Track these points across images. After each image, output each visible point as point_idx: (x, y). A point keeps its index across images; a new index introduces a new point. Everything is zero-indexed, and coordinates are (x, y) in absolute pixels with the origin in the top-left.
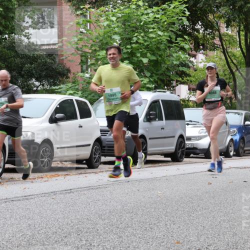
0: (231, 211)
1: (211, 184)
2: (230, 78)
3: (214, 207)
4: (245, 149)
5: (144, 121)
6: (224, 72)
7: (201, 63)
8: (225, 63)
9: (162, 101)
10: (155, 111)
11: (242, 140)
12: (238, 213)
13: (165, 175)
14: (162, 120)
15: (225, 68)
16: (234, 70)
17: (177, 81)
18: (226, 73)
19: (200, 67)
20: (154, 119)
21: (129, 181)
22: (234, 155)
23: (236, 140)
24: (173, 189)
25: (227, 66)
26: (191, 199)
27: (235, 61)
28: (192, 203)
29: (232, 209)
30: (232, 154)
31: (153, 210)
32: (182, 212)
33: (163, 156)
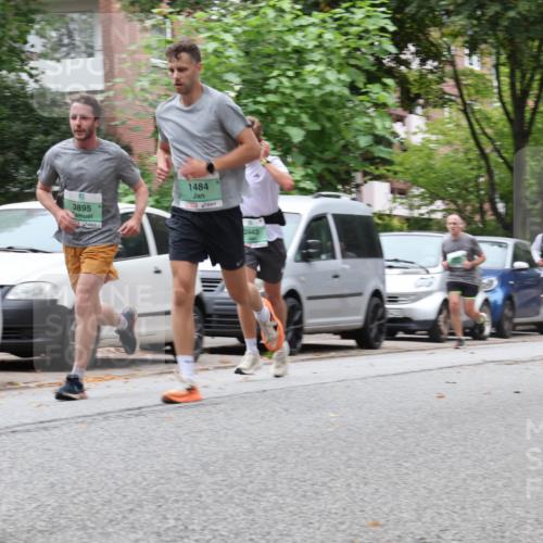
0: (488, 457)
1: (443, 397)
2: (480, 168)
4: (517, 320)
5: (296, 260)
6: (466, 154)
7: (415, 133)
9: (333, 215)
10: (319, 238)
11: (508, 302)
13: (342, 378)
14: (335, 258)
15: (468, 145)
16: (488, 151)
17: (365, 174)
18: (472, 155)
19: (413, 142)
20: (317, 256)
21: (265, 391)
23: (495, 302)
24: (360, 408)
25: (472, 141)
26: (400, 431)
27: (489, 131)
28: (404, 438)
30: (487, 331)
31: (319, 454)
32: (383, 458)
33: (338, 336)
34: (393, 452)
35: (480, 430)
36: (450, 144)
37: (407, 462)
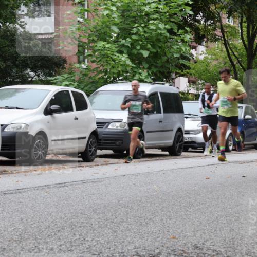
0: (229, 207)
1: (209, 178)
3: (211, 202)
4: (245, 143)
6: (224, 64)
7: (201, 54)
8: (226, 55)
9: (160, 93)
10: (154, 103)
13: (162, 169)
14: (160, 113)
15: (226, 60)
16: (235, 63)
17: (176, 73)
18: (227, 65)
19: (200, 59)
20: (152, 112)
21: (125, 175)
22: (233, 150)
24: (170, 184)
25: (228, 58)
26: (188, 194)
27: (236, 53)
28: (190, 198)
29: (230, 205)
30: (231, 148)
31: (149, 205)
32: (179, 207)
33: (161, 150)
34: (184, 204)
35: (225, 194)
36: (217, 59)
37: (190, 209)
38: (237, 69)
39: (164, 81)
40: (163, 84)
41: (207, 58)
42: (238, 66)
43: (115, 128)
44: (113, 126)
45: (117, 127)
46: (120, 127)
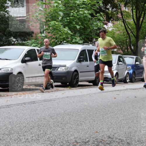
0: (127, 114)
1: (116, 98)
2: (127, 37)
3: (117, 112)
4: (136, 78)
5: (77, 62)
6: (123, 33)
7: (110, 28)
8: (124, 28)
9: (87, 50)
10: (84, 56)
11: (134, 73)
12: (131, 115)
13: (89, 93)
14: (88, 61)
15: (124, 31)
16: (129, 33)
17: (96, 39)
18: (125, 34)
19: (109, 30)
20: (83, 61)
21: (68, 97)
22: (129, 82)
23: (130, 73)
24: (93, 101)
25: (125, 30)
26: (104, 107)
27: (130, 27)
28: (105, 109)
29: (128, 113)
31: (82, 113)
32: (99, 115)
33: (88, 82)
34: (102, 113)
35: (125, 107)
36: (119, 30)
37: (105, 116)
38: (130, 36)
39: (89, 43)
40: (89, 45)
41: (114, 30)
42: (131, 34)
43: (62, 70)
44: (61, 69)
45: (63, 69)
46: (65, 69)
